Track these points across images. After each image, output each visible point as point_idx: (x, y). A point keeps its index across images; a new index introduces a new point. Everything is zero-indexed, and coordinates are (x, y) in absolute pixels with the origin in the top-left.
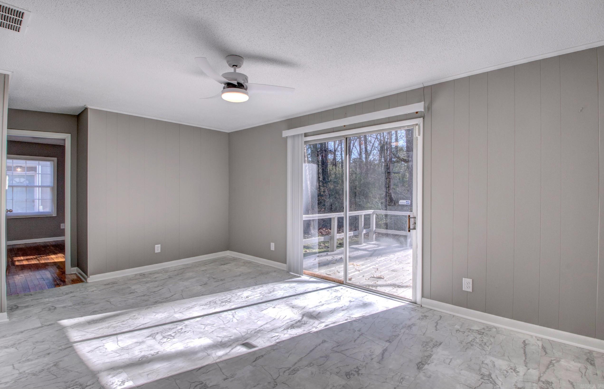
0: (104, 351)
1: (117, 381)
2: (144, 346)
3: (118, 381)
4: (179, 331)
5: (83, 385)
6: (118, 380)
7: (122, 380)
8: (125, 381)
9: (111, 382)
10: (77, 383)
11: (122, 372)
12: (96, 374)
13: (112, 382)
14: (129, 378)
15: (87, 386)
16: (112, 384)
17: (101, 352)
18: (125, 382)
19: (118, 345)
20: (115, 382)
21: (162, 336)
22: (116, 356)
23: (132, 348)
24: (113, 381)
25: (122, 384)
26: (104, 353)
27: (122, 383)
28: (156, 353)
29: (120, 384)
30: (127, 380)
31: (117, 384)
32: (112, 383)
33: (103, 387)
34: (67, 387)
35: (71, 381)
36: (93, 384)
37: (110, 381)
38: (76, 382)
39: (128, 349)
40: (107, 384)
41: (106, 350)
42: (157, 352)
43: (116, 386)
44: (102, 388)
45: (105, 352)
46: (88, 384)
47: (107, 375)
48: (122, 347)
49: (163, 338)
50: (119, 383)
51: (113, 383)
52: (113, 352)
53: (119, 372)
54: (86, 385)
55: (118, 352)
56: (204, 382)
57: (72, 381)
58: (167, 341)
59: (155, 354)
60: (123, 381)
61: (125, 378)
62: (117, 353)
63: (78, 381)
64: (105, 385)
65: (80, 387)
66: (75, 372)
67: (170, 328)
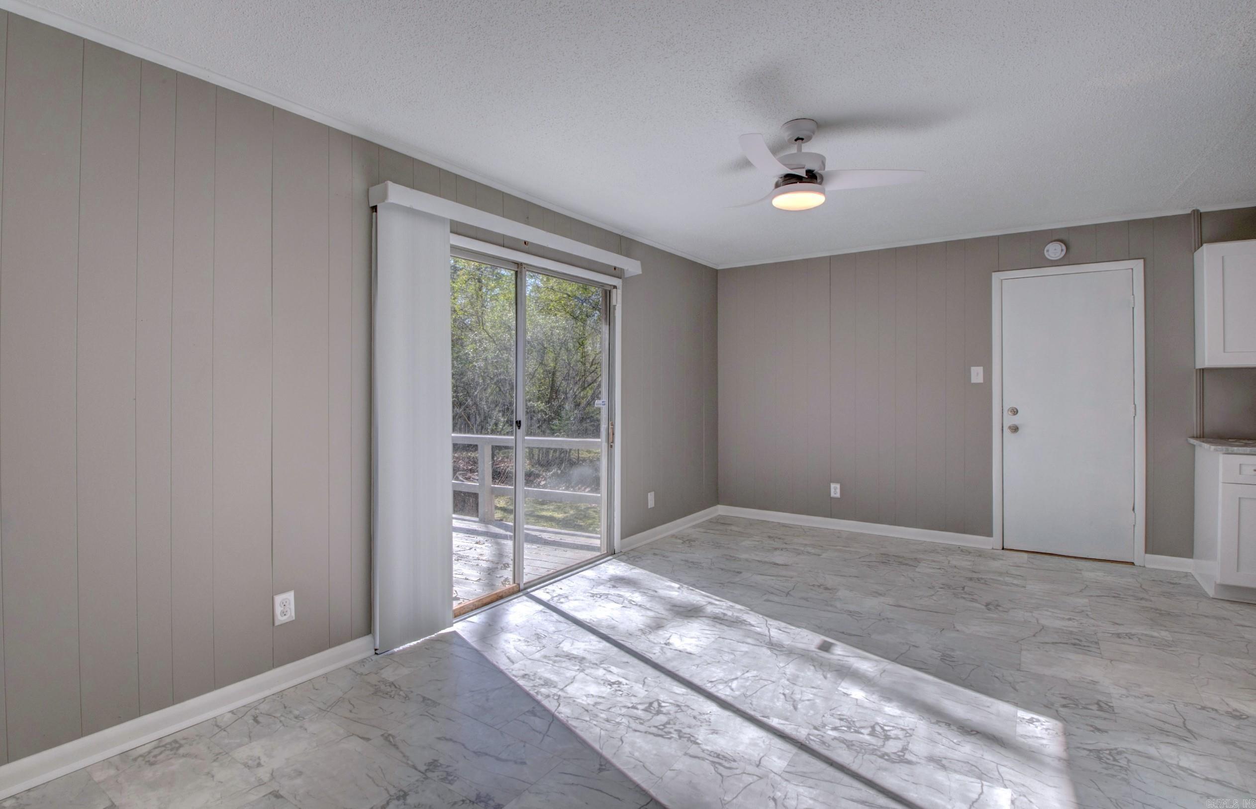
0: (1022, 798)
1: (1039, 728)
2: (940, 750)
3: (1037, 727)
4: (845, 729)
5: (1095, 756)
6: (1036, 729)
7: (1029, 725)
8: (1027, 722)
9: (1049, 733)
10: (1105, 765)
11: (1022, 735)
12: (1065, 760)
13: (1047, 732)
14: (1018, 720)
15: (1090, 751)
16: (1049, 729)
17: (1031, 802)
18: (1029, 720)
19: (982, 793)
20: (1042, 729)
21: (886, 742)
22: (1007, 770)
23: (965, 762)
24: (1044, 731)
25: (1034, 720)
26: (1025, 796)
27: (1034, 722)
28: (941, 724)
29: (1036, 722)
30: (1022, 720)
31: (1042, 725)
32: (1049, 731)
33: (1065, 734)
34: (1126, 771)
35: (1116, 776)
36: (1079, 748)
37: (1048, 735)
38: (1106, 769)
39: (973, 765)
40: (1057, 733)
41: (1016, 799)
42: (937, 724)
43: (1044, 723)
44: (1068, 734)
45: (1020, 795)
46: (1085, 753)
47: (1047, 746)
48: (979, 781)
49: (892, 738)
50: (1037, 724)
51: (1047, 729)
52: (1007, 783)
53: (1025, 738)
54: (1092, 754)
55: (997, 773)
56: (939, 658)
57: (1113, 776)
58: (891, 728)
59: (943, 725)
60: (1029, 723)
61: (1023, 725)
62: (1000, 774)
63: (1103, 768)
64: (1060, 734)
65: (1102, 756)
66: (1102, 792)
67: (848, 746)
